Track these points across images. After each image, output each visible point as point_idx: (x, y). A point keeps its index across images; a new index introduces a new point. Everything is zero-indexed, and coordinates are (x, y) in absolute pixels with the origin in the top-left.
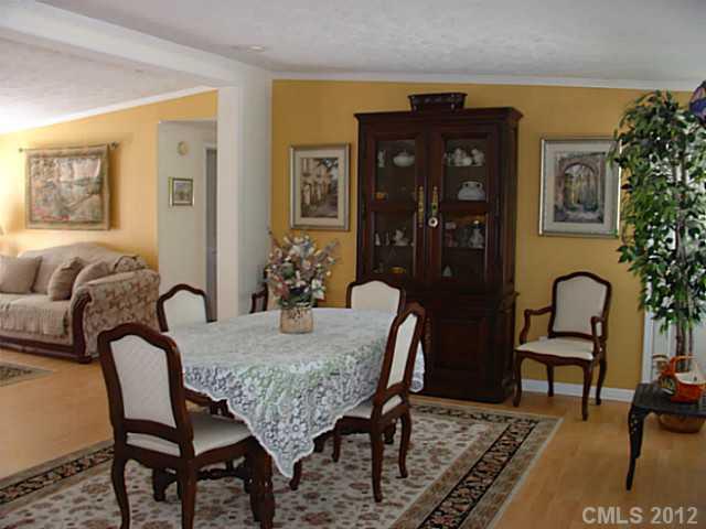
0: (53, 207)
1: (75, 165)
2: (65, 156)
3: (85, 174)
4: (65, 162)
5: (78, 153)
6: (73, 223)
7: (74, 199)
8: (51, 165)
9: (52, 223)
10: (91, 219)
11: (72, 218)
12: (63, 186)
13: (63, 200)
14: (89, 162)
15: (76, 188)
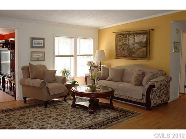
0: (126, 52)
1: (136, 37)
2: (131, 34)
3: (140, 40)
4: (132, 36)
5: (137, 33)
6: (134, 57)
7: (135, 49)
8: (126, 37)
9: (126, 57)
10: (142, 56)
11: (133, 56)
12: (130, 44)
13: (130, 49)
14: (141, 36)
15: (136, 45)
